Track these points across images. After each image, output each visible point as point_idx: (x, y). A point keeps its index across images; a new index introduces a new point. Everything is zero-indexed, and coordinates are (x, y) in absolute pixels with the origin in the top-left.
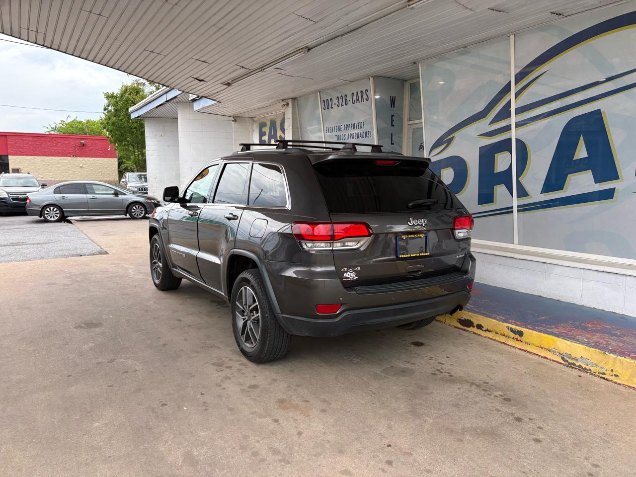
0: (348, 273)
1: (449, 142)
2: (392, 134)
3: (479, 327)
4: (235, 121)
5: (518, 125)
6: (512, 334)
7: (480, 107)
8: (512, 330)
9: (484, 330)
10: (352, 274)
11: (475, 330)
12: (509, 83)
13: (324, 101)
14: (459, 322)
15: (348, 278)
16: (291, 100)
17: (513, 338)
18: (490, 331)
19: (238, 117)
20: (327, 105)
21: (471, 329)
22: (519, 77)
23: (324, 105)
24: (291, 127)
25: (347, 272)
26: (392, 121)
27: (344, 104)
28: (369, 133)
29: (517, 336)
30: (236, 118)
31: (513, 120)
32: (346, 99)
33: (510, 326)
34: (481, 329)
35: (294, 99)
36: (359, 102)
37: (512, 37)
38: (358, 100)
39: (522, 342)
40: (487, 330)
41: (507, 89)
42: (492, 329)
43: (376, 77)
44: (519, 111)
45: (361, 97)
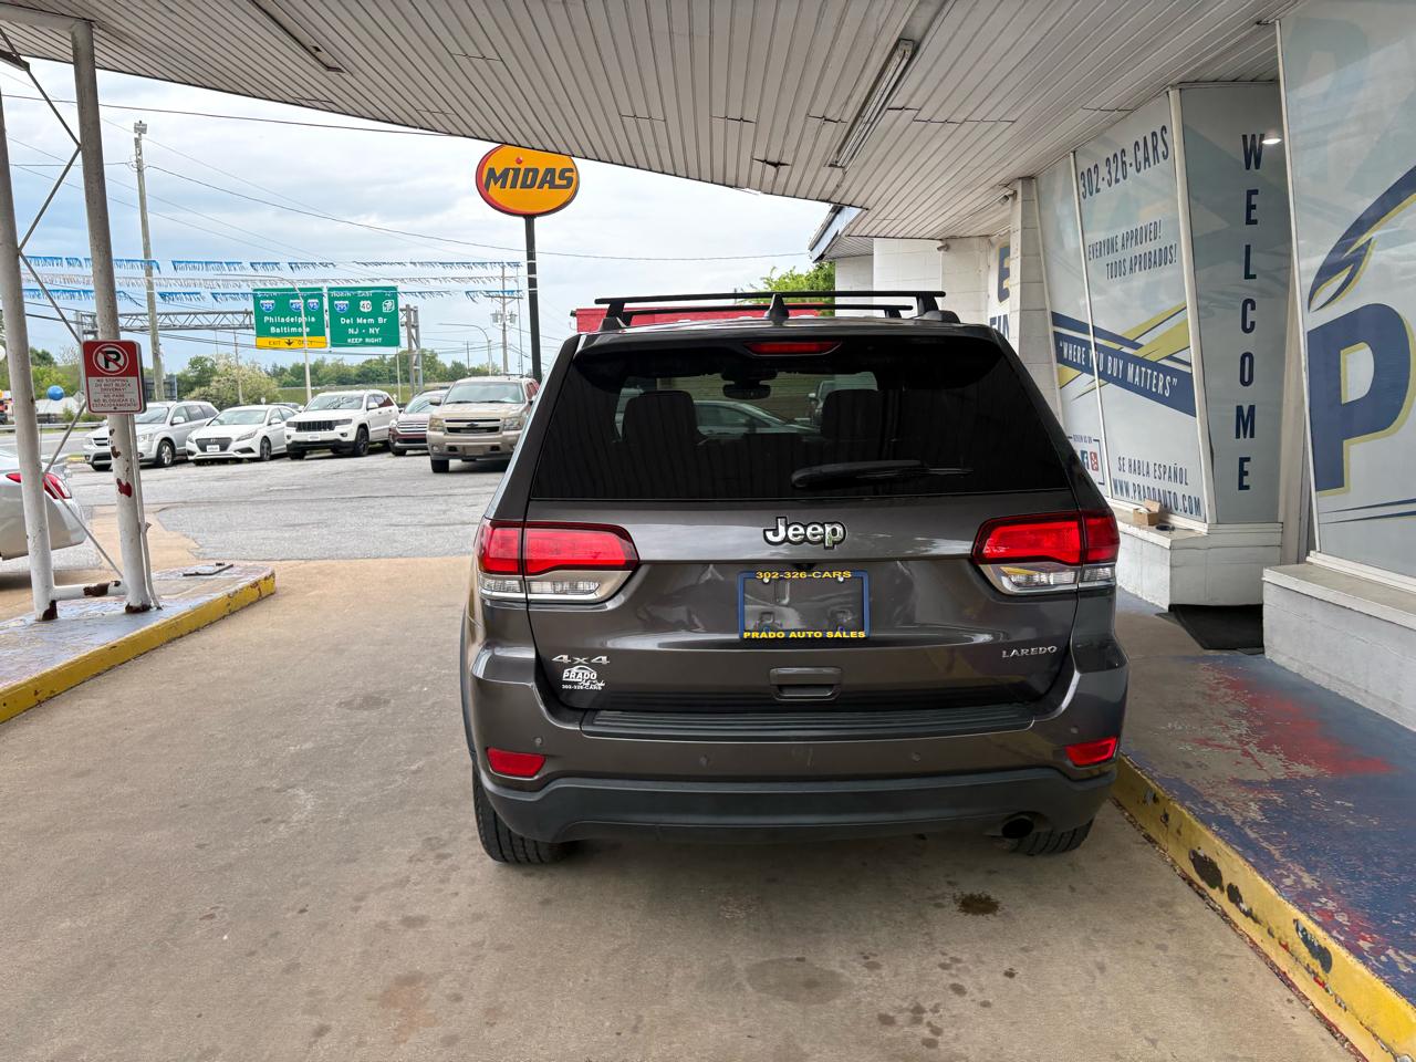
0: (575, 670)
1: (1357, 260)
2: (1248, 247)
3: (1234, 895)
4: (946, 248)
6: (1303, 951)
8: (1307, 941)
9: (1244, 912)
10: (586, 673)
11: (1221, 899)
13: (1083, 174)
14: (1193, 861)
15: (576, 683)
16: (1020, 182)
17: (1307, 968)
18: (1256, 920)
19: (953, 238)
20: (1088, 180)
21: (1214, 893)
23: (1084, 186)
25: (571, 665)
26: (1250, 207)
27: (1120, 176)
28: (1173, 252)
29: (1316, 965)
30: (949, 242)
32: (1124, 163)
33: (1303, 918)
34: (1237, 905)
35: (1027, 179)
36: (1149, 165)
38: (1147, 159)
39: (1327, 991)
40: (1248, 914)
42: (1260, 917)
43: (1182, 86)
45: (1152, 148)
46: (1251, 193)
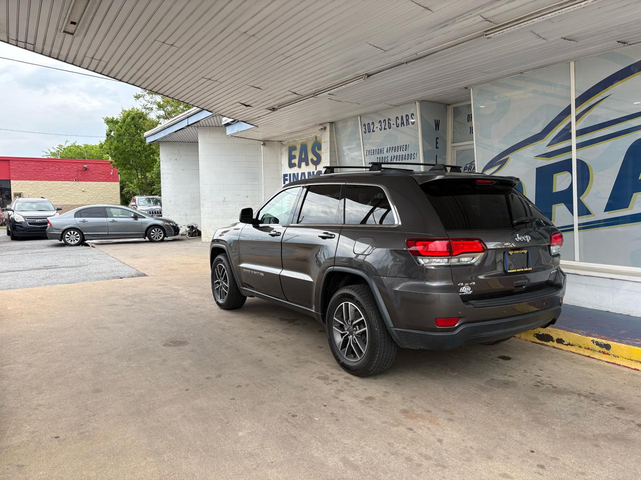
0: (464, 288)
1: (503, 163)
2: (436, 156)
3: (560, 341)
4: (264, 144)
5: (579, 146)
6: (598, 348)
7: (538, 129)
8: (598, 344)
9: (565, 345)
10: (468, 288)
11: (555, 344)
12: (570, 107)
13: (365, 124)
14: (536, 337)
15: (464, 292)
16: (329, 124)
17: (600, 352)
18: (572, 345)
19: (268, 141)
20: (368, 129)
21: (550, 343)
22: (580, 101)
23: (365, 129)
24: (329, 150)
25: (463, 286)
26: (437, 143)
27: (387, 127)
28: (415, 156)
29: (604, 350)
30: (266, 142)
31: (574, 141)
32: (389, 123)
33: (596, 339)
34: (562, 343)
35: (331, 123)
36: (404, 126)
37: (572, 64)
38: (402, 123)
39: (609, 355)
40: (569, 344)
41: (567, 112)
42: (574, 343)
43: (422, 102)
44: (580, 133)
45: (404, 121)
46: (437, 138)
